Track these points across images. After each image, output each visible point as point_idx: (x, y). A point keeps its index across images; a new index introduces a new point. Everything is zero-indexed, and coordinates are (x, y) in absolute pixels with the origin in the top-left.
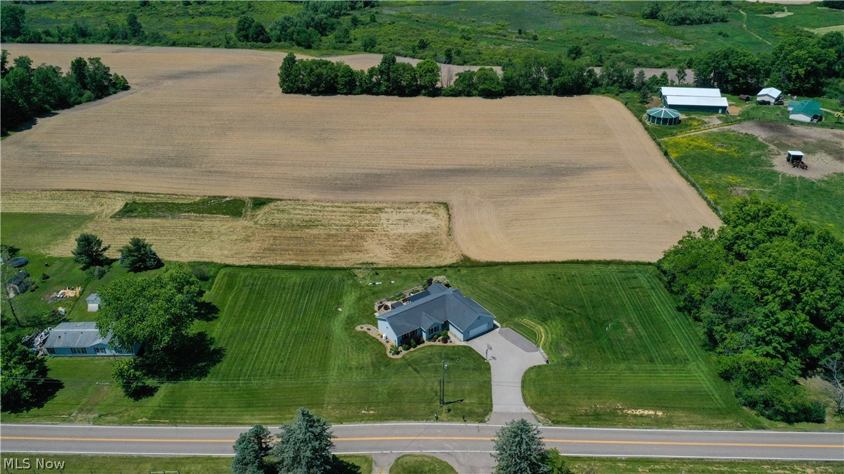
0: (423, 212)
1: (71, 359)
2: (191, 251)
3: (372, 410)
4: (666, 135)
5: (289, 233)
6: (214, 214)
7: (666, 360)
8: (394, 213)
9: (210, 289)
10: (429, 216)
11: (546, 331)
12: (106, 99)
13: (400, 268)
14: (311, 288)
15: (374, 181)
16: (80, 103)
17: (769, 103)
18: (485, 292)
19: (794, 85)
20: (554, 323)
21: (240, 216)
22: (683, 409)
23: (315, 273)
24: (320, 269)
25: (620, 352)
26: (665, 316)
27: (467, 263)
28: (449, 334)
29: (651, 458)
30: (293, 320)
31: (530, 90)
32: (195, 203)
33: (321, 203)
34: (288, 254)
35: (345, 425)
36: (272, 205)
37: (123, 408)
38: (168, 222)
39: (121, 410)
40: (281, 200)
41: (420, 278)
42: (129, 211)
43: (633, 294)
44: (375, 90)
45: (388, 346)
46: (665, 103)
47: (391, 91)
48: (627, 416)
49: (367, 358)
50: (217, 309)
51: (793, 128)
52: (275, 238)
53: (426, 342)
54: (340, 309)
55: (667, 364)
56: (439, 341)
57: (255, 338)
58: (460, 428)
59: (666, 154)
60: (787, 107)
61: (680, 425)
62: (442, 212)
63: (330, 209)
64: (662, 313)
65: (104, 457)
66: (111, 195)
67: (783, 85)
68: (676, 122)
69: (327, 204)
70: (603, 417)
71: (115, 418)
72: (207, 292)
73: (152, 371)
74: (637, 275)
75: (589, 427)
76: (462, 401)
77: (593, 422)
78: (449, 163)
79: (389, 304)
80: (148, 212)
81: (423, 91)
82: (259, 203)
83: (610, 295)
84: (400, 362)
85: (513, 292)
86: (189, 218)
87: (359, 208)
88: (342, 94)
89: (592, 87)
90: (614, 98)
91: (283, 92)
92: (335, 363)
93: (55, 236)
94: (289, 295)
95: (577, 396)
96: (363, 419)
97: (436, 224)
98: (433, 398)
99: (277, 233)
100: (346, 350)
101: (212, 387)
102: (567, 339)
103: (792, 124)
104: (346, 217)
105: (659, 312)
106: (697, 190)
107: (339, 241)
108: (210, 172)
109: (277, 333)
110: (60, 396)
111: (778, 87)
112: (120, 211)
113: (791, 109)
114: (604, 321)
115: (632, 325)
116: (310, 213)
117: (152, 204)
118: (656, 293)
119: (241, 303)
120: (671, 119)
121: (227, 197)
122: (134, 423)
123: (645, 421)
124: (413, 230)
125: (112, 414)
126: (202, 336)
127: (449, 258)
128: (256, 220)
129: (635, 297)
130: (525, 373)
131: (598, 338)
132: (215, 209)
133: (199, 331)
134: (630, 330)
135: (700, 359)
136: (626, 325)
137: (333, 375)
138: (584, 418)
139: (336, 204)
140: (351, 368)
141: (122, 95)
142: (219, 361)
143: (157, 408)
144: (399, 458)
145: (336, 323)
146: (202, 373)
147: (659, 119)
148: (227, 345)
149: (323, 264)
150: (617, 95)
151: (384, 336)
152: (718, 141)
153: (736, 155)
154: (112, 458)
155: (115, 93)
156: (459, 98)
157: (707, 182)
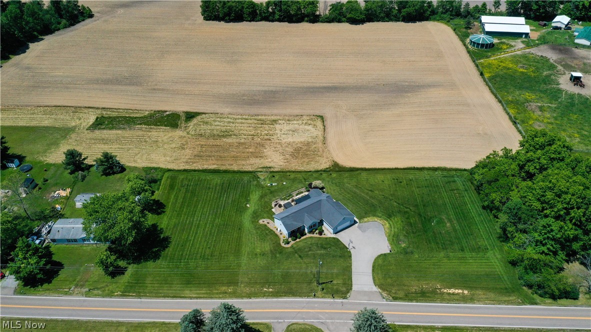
0: (306, 123)
1: (68, 246)
2: (144, 157)
3: (271, 288)
4: (483, 57)
5: (211, 142)
6: (159, 126)
7: (473, 250)
8: (285, 124)
9: (158, 189)
10: (310, 127)
11: (391, 226)
12: (78, 26)
13: (290, 172)
14: (228, 188)
15: (271, 97)
16: (59, 30)
17: (560, 28)
18: (349, 193)
19: (581, 14)
20: (396, 219)
21: (177, 128)
22: (482, 288)
23: (230, 176)
24: (234, 172)
25: (441, 243)
26: (474, 213)
27: (337, 168)
28: (323, 228)
29: (458, 326)
30: (216, 214)
31: (384, 17)
32: (145, 117)
33: (233, 116)
34: (212, 160)
35: (253, 300)
36: (199, 118)
37: (105, 284)
38: (127, 133)
39: (103, 285)
40: (205, 114)
41: (303, 180)
42: (99, 123)
43: (452, 195)
44: (271, 18)
45: (281, 237)
46: (484, 29)
47: (283, 19)
48: (443, 294)
49: (267, 247)
50: (164, 205)
51: (576, 51)
52: (202, 146)
53: (307, 234)
54: (248, 205)
55: (474, 252)
56: (316, 234)
57: (191, 229)
58: (331, 303)
59: (482, 74)
60: (573, 32)
61: (479, 301)
62: (319, 123)
63: (240, 120)
64: (471, 210)
65: (94, 322)
66: (86, 111)
67: (572, 12)
68: (491, 46)
69: (238, 117)
70: (427, 295)
71: (100, 292)
72: (157, 192)
73: (121, 255)
74: (456, 179)
75: (417, 302)
76: (332, 281)
77: (420, 298)
78: (324, 81)
79: (282, 203)
80: (112, 124)
81: (306, 18)
82: (190, 116)
83: (436, 196)
84: (290, 250)
85: (368, 193)
86: (141, 129)
87: (260, 120)
88: (247, 21)
89: (430, 15)
90: (446, 24)
91: (204, 19)
92: (246, 249)
93: (50, 145)
94: (213, 193)
95: (410, 279)
96: (265, 295)
97: (314, 135)
98: (312, 279)
99: (203, 141)
100: (253, 239)
101: (163, 268)
102: (404, 232)
103: (576, 47)
104: (251, 128)
105: (470, 210)
106: (503, 106)
107: (246, 148)
108: (154, 89)
109: (206, 224)
110: (63, 274)
111: (569, 15)
112: (93, 124)
113: (576, 34)
114: (431, 218)
115: (450, 220)
116: (226, 124)
117: (115, 118)
118: (468, 194)
119: (180, 200)
120: (487, 44)
121: (167, 111)
122: (113, 296)
123: (456, 297)
124: (299, 139)
125: (98, 289)
126: (154, 226)
127: (324, 164)
128: (188, 131)
129: (453, 198)
130: (375, 260)
131: (426, 232)
132: (160, 122)
133: (152, 223)
134: (448, 225)
135: (496, 248)
136: (446, 221)
137: (244, 260)
138: (414, 295)
139: (244, 117)
140: (256, 254)
141: (88, 21)
142: (167, 247)
143: (126, 284)
144: (289, 326)
145: (245, 217)
146: (156, 257)
147: (478, 44)
148: (172, 234)
149: (235, 168)
150: (448, 21)
151: (279, 229)
152: (521, 62)
153: (533, 74)
154: (100, 322)
155: (83, 20)
156: (332, 24)
157: (510, 98)
